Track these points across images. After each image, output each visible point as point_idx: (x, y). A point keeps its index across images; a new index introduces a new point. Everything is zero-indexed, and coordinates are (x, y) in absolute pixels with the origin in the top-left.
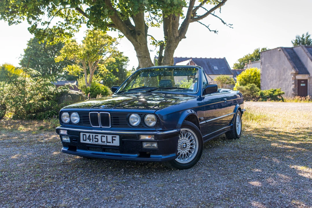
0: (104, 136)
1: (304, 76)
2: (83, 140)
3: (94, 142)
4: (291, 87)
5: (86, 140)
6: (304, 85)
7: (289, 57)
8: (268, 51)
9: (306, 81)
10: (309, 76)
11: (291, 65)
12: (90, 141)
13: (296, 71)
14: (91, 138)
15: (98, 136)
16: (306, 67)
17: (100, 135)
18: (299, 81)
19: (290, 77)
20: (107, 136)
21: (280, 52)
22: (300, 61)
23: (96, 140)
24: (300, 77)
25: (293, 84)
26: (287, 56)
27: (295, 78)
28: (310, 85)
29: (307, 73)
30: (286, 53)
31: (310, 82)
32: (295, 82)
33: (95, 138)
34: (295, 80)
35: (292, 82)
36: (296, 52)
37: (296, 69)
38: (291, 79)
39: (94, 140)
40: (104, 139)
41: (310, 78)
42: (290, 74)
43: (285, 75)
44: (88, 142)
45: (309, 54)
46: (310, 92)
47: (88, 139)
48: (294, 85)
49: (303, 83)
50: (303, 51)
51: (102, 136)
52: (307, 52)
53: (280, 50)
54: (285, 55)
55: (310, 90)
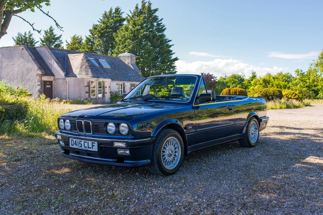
0: (86, 142)
1: (50, 78)
2: (72, 145)
3: (79, 147)
4: (36, 88)
5: (73, 145)
6: (49, 86)
7: (33, 57)
8: (7, 48)
9: (51, 83)
10: (54, 77)
11: (37, 65)
12: (76, 146)
13: (42, 72)
14: (77, 143)
15: (81, 141)
16: (51, 69)
17: (83, 141)
18: (45, 83)
19: (35, 78)
20: (88, 142)
21: (23, 50)
22: (44, 62)
23: (81, 145)
24: (45, 78)
25: (39, 85)
26: (31, 56)
27: (41, 79)
28: (55, 87)
29: (53, 75)
30: (30, 52)
31: (55, 84)
32: (41, 83)
33: (80, 144)
34: (41, 81)
35: (38, 82)
36: (39, 53)
37: (42, 71)
38: (37, 80)
39: (79, 145)
40: (86, 145)
41: (55, 80)
42: (35, 75)
43: (29, 76)
44: (75, 146)
45: (53, 56)
46: (55, 94)
47: (75, 144)
48: (40, 87)
49: (48, 85)
50: (47, 52)
51: (85, 142)
52: (52, 54)
53: (23, 49)
54: (29, 54)
55: (55, 92)
